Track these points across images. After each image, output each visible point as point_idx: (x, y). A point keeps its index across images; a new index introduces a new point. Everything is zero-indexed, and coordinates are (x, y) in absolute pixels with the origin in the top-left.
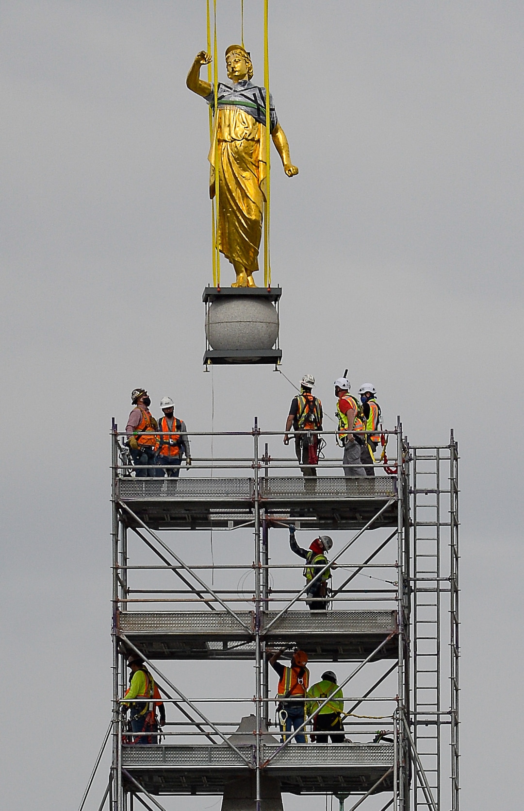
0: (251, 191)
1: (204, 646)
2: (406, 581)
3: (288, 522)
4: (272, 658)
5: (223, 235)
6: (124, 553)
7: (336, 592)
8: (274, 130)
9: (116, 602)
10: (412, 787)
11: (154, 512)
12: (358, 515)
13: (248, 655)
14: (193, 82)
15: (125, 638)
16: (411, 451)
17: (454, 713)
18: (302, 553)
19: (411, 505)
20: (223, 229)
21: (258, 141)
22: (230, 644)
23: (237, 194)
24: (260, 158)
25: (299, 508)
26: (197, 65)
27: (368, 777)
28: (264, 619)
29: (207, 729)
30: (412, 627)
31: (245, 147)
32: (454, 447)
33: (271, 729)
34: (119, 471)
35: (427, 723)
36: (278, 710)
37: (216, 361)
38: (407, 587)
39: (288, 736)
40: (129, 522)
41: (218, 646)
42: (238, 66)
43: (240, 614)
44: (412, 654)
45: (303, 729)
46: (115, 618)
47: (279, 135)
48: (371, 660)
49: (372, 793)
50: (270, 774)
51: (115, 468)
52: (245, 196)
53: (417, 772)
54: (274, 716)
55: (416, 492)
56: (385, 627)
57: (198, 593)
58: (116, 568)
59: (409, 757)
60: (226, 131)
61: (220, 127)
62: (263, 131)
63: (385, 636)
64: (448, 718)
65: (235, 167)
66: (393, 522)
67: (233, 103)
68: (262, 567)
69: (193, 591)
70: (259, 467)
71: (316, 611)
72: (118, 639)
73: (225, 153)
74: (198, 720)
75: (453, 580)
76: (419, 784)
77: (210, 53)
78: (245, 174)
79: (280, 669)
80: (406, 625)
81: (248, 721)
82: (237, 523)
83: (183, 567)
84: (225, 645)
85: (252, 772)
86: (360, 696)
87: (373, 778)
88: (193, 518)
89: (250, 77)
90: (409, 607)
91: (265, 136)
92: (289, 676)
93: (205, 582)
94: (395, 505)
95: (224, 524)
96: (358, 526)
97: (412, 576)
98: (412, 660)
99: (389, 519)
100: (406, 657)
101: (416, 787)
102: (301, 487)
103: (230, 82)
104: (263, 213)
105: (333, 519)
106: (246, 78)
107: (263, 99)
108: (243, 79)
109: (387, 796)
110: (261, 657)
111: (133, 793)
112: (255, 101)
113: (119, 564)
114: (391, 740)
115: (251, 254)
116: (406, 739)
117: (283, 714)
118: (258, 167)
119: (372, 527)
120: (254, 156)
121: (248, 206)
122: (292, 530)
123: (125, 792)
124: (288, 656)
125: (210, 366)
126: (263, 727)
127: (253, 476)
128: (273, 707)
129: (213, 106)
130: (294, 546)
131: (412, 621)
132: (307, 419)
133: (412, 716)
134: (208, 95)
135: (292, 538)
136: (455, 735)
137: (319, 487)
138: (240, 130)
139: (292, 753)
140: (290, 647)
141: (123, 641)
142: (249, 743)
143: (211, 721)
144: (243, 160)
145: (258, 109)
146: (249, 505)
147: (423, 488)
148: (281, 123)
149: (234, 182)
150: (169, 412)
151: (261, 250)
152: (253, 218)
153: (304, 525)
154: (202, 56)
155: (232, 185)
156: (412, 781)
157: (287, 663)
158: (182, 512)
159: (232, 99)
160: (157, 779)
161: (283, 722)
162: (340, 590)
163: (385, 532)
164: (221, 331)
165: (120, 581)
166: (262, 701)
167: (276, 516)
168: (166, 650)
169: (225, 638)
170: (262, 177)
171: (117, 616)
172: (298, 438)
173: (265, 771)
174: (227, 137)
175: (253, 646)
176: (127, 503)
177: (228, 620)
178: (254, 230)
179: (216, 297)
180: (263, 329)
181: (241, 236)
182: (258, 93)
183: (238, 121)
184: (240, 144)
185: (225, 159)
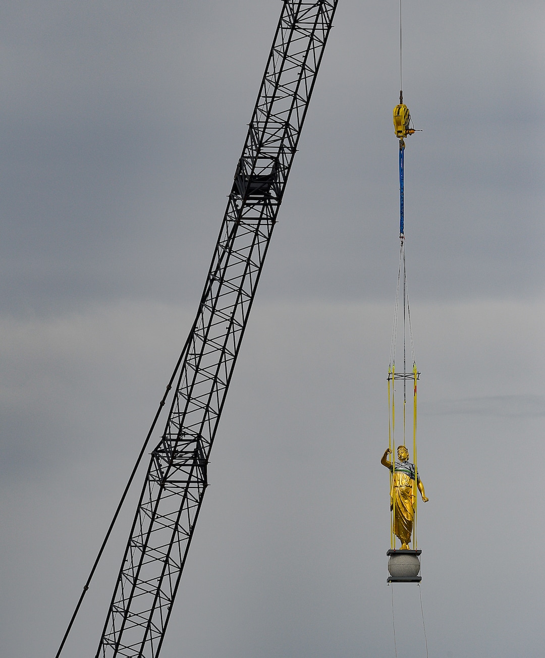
0: (408, 508)
5: (396, 527)
8: (418, 482)
14: (384, 461)
20: (396, 525)
21: (411, 487)
23: (402, 509)
24: (412, 494)
26: (386, 454)
31: (406, 489)
37: (393, 581)
42: (403, 455)
47: (420, 484)
52: (406, 510)
60: (398, 482)
61: (395, 481)
62: (413, 483)
65: (402, 498)
67: (401, 470)
73: (397, 492)
77: (391, 449)
78: (406, 501)
89: (408, 459)
91: (414, 485)
103: (399, 462)
104: (413, 517)
106: (406, 460)
108: (405, 460)
112: (410, 470)
115: (408, 535)
118: (411, 498)
120: (410, 493)
121: (407, 515)
125: (390, 583)
129: (392, 472)
134: (391, 467)
138: (404, 481)
144: (405, 495)
145: (412, 473)
148: (421, 479)
149: (401, 504)
151: (412, 533)
152: (409, 520)
154: (388, 450)
155: (400, 506)
159: (400, 469)
164: (395, 568)
170: (413, 502)
174: (398, 485)
178: (410, 525)
179: (393, 554)
180: (413, 567)
181: (404, 528)
182: (411, 466)
183: (403, 479)
184: (404, 488)
185: (397, 494)
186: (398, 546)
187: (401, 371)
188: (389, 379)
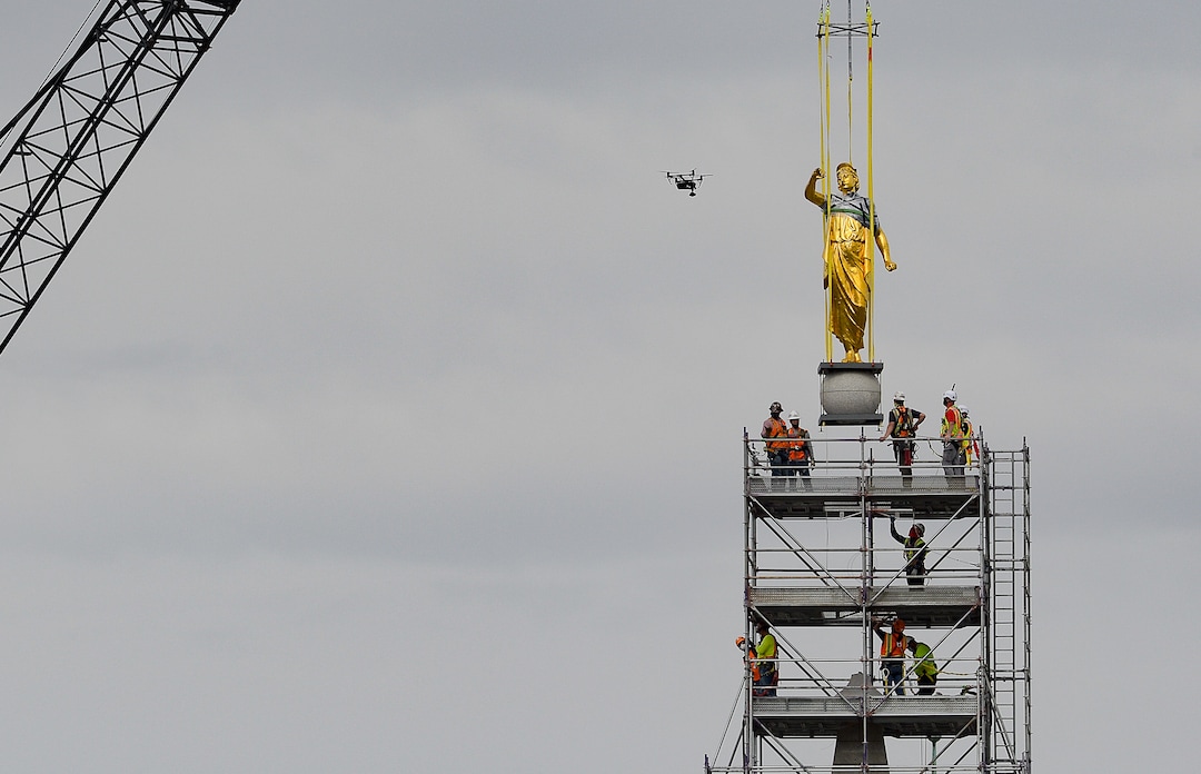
0: (858, 283)
1: (821, 615)
2: (986, 562)
3: (890, 513)
4: (875, 626)
5: (834, 320)
6: (754, 539)
7: (929, 571)
8: (877, 233)
9: (747, 579)
10: (992, 732)
11: (779, 505)
12: (947, 508)
13: (857, 623)
14: (810, 194)
15: (755, 609)
16: (991, 455)
17: (1027, 671)
18: (900, 539)
19: (991, 499)
20: (834, 314)
21: (864, 242)
22: (842, 614)
23: (846, 285)
24: (865, 256)
25: (897, 501)
26: (814, 179)
27: (956, 724)
28: (869, 594)
29: (823, 684)
30: (992, 600)
31: (853, 247)
32: (1026, 451)
33: (876, 684)
34: (750, 471)
35: (1004, 679)
36: (881, 669)
37: (829, 423)
38: (988, 567)
39: (890, 690)
40: (758, 513)
41: (832, 615)
42: (847, 181)
43: (850, 589)
44: (992, 622)
45: (902, 684)
46: (747, 592)
47: (881, 236)
48: (959, 627)
49: (959, 737)
50: (875, 721)
51: (747, 469)
52: (853, 287)
53: (996, 720)
54: (878, 673)
55: (994, 488)
56: (970, 599)
57: (815, 572)
58: (747, 551)
59: (989, 707)
60: (837, 234)
61: (832, 230)
62: (868, 234)
63: (969, 607)
64: (1022, 675)
65: (845, 263)
66: (975, 513)
67: (843, 211)
68: (868, 550)
69: (812, 570)
70: (866, 468)
71: (913, 587)
72: (749, 610)
73: (837, 252)
74: (816, 676)
75: (1026, 561)
76: (998, 730)
77: (824, 170)
78: (853, 269)
79: (882, 635)
80: (987, 599)
81: (856, 678)
82: (847, 514)
83: (802, 550)
84: (838, 615)
85: (860, 719)
86: (950, 658)
87: (960, 724)
88: (811, 510)
89: (857, 189)
90: (989, 583)
91: (869, 238)
92: (890, 640)
93: (820, 563)
94: (977, 499)
95: (836, 514)
96: (948, 516)
97: (991, 558)
98: (992, 627)
99: (972, 511)
100: (987, 624)
101: (995, 732)
102: (900, 484)
103: (840, 194)
104: (868, 300)
105: (926, 510)
106: (854, 190)
107: (867, 207)
108: (850, 191)
109: (971, 739)
110: (867, 625)
111: (762, 737)
112: (862, 210)
113: (750, 548)
114: (975, 694)
115: (858, 335)
116: (988, 692)
117: (886, 672)
118: (864, 263)
119: (959, 517)
120: (860, 254)
121: (856, 295)
122: (893, 520)
123: (755, 736)
124: (890, 623)
125: (824, 427)
126: (869, 683)
127: (860, 476)
128: (877, 665)
129: (826, 213)
130: (894, 532)
131: (992, 595)
132: (902, 429)
133: (992, 674)
134: (823, 205)
135: (892, 526)
136: (1028, 690)
137: (914, 484)
138: (849, 232)
139: (893, 704)
140: (891, 616)
141: (754, 611)
142: (858, 696)
143: (826, 677)
144: (851, 257)
145: (864, 216)
146: (857, 499)
147: (1000, 485)
148: (882, 227)
149: (844, 276)
150: (795, 424)
151: (866, 331)
152: (860, 305)
153: (903, 515)
154: (818, 172)
155: (842, 279)
156: (993, 727)
157: (888, 630)
158: (802, 505)
159: (843, 207)
160: (781, 725)
161: (885, 678)
162: (932, 570)
163: (969, 521)
164: (834, 398)
165: (751, 561)
166: (868, 661)
167: (879, 508)
168: (789, 619)
169: (838, 609)
170: (867, 272)
171: (748, 591)
172: (895, 443)
173: (870, 719)
174: (838, 239)
175: (861, 615)
176: (757, 498)
177: (840, 593)
178: (861, 315)
179: (829, 370)
180: (867, 397)
181: (849, 321)
182: (863, 203)
183: (847, 226)
184: (849, 244)
185: (836, 257)
186: (839, 355)
187: (843, 22)
188: (820, 36)
